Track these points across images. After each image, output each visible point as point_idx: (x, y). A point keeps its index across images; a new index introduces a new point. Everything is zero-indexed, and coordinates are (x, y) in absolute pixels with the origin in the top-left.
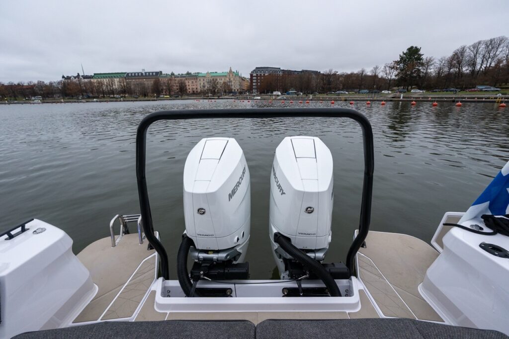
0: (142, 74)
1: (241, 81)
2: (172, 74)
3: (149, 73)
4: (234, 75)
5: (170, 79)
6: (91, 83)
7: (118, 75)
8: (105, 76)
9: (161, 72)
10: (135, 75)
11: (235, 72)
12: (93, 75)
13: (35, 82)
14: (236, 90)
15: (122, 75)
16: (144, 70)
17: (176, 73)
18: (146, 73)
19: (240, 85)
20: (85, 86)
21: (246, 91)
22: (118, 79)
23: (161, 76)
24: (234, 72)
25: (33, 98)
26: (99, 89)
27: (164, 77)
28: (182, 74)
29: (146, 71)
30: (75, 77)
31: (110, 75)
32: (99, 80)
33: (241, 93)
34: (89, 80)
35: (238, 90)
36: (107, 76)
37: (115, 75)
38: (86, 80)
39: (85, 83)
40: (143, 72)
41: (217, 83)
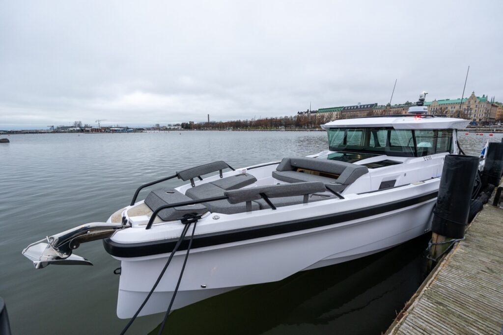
0: (357, 107)
1: (490, 107)
2: (389, 105)
3: (364, 106)
4: (478, 101)
5: (384, 111)
6: (315, 116)
7: (336, 109)
8: (326, 110)
9: (376, 104)
10: (351, 108)
11: (481, 96)
12: (318, 110)
13: (283, 116)
14: (478, 120)
15: (339, 109)
16: (359, 103)
17: (392, 104)
18: (361, 106)
19: (485, 113)
20: (311, 119)
21: (498, 121)
22: (336, 113)
23: (376, 107)
24: (478, 98)
25: (280, 127)
26: (320, 121)
27: (379, 108)
28: (400, 105)
29: (361, 104)
30: (305, 113)
31: (330, 110)
32: (321, 114)
33: (485, 123)
34: (314, 114)
35: (480, 120)
36: (328, 110)
37: (334, 109)
38: (312, 114)
39: (312, 117)
40: (359, 105)
41: (446, 112)
